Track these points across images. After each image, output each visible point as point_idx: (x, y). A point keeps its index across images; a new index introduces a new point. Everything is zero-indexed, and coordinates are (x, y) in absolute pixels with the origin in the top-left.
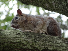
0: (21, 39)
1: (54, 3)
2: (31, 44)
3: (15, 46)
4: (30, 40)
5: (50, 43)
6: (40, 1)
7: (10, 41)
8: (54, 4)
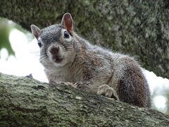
0: (46, 101)
1: (119, 29)
2: (73, 118)
3: (30, 120)
4: (71, 107)
5: (127, 121)
6: (77, 24)
7: (15, 104)
8: (119, 34)
